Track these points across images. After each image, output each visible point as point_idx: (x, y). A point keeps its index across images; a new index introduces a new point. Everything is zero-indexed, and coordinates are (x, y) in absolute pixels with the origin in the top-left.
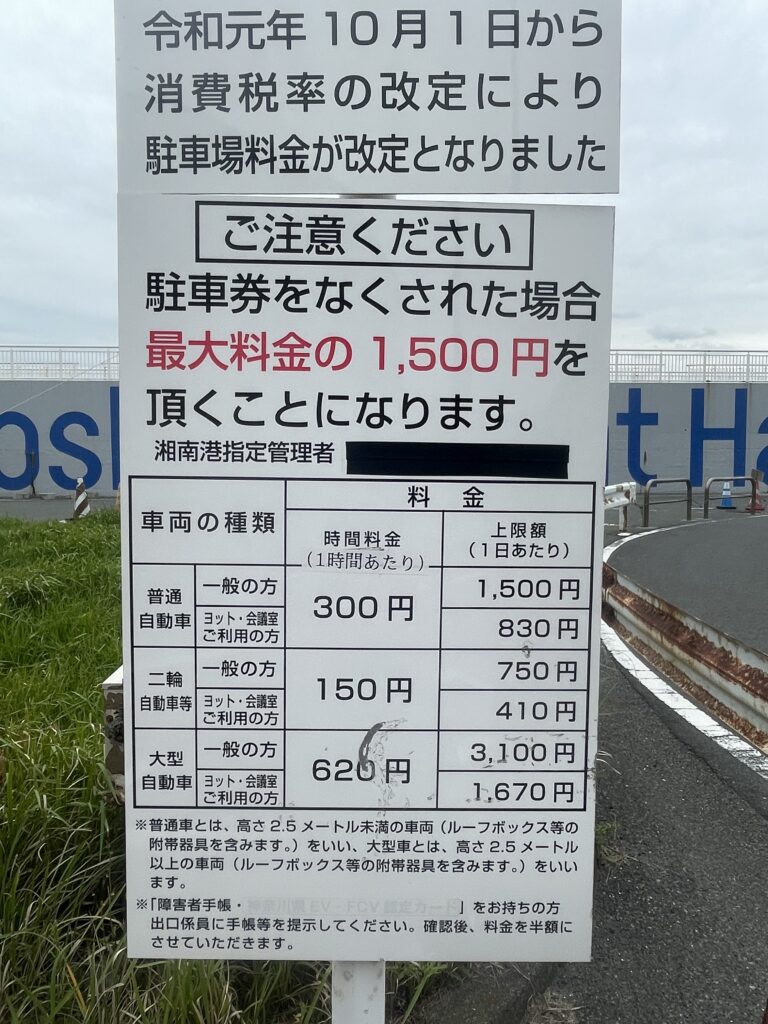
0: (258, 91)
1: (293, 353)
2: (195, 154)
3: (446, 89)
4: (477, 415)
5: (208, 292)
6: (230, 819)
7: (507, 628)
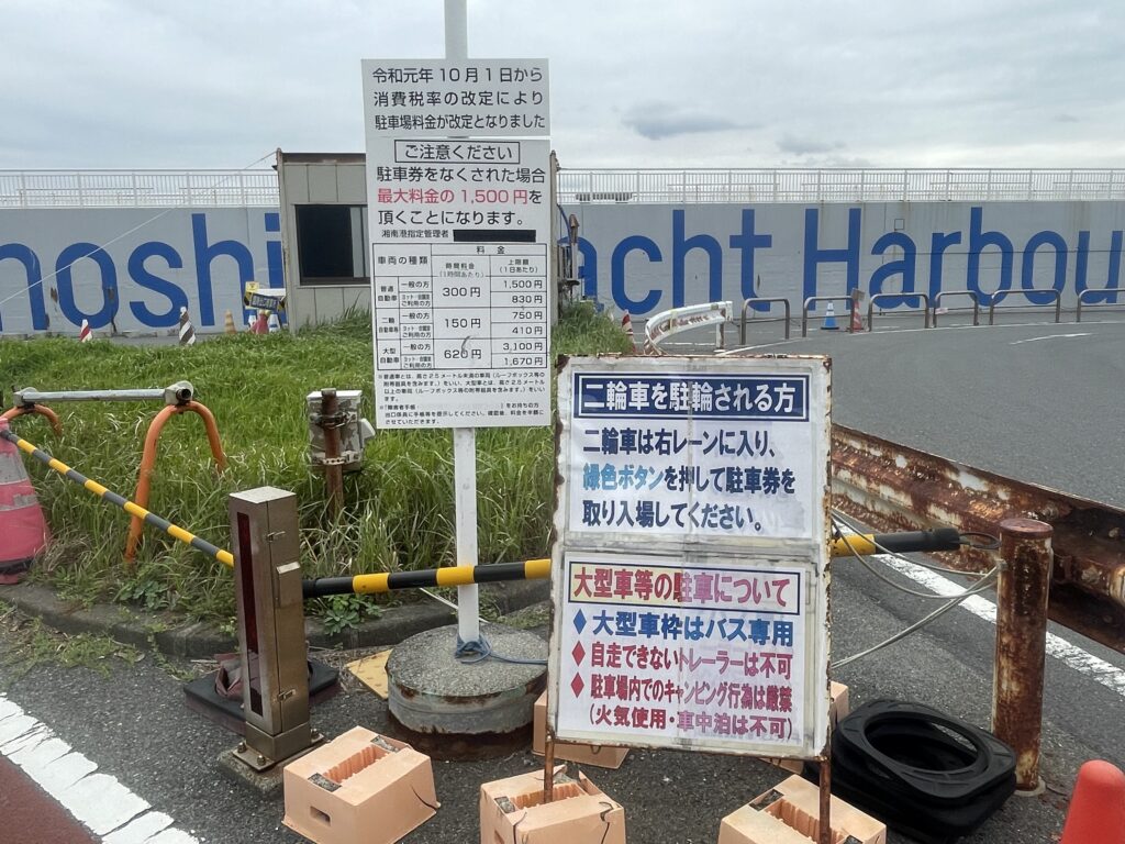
0: (416, 98)
1: (432, 196)
2: (393, 122)
3: (485, 98)
4: (501, 219)
5: (400, 173)
6: (414, 374)
7: (515, 299)
